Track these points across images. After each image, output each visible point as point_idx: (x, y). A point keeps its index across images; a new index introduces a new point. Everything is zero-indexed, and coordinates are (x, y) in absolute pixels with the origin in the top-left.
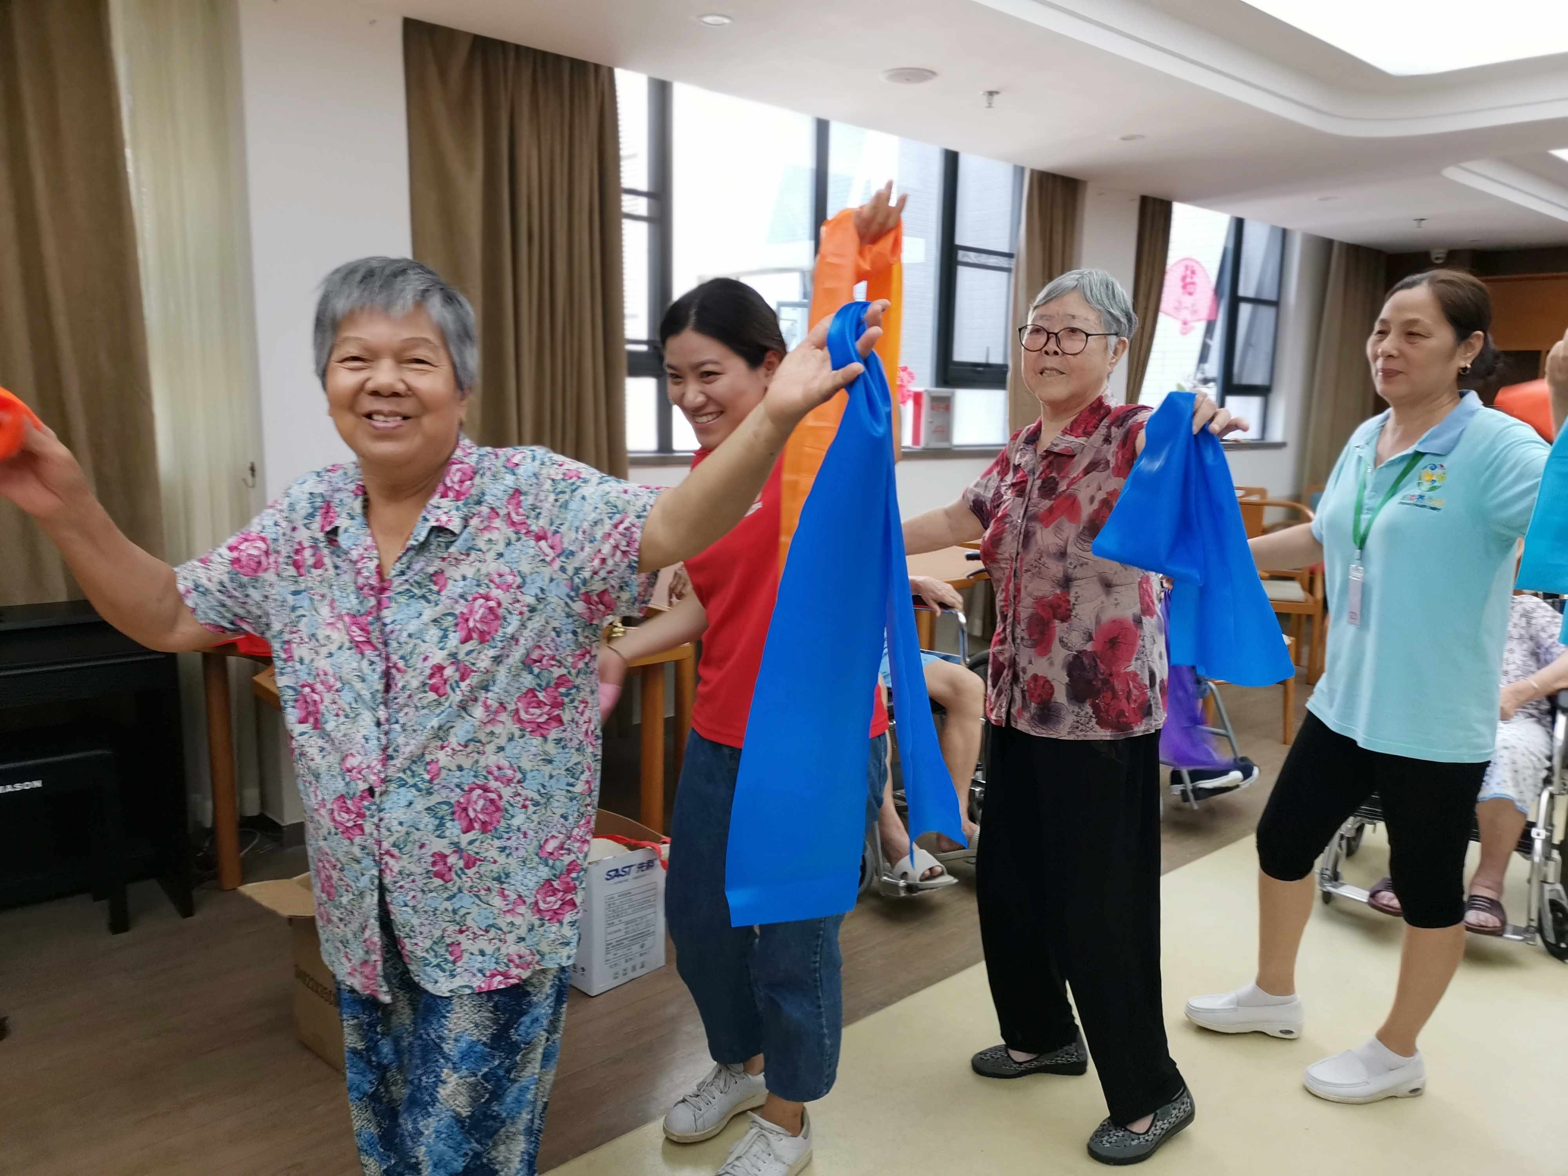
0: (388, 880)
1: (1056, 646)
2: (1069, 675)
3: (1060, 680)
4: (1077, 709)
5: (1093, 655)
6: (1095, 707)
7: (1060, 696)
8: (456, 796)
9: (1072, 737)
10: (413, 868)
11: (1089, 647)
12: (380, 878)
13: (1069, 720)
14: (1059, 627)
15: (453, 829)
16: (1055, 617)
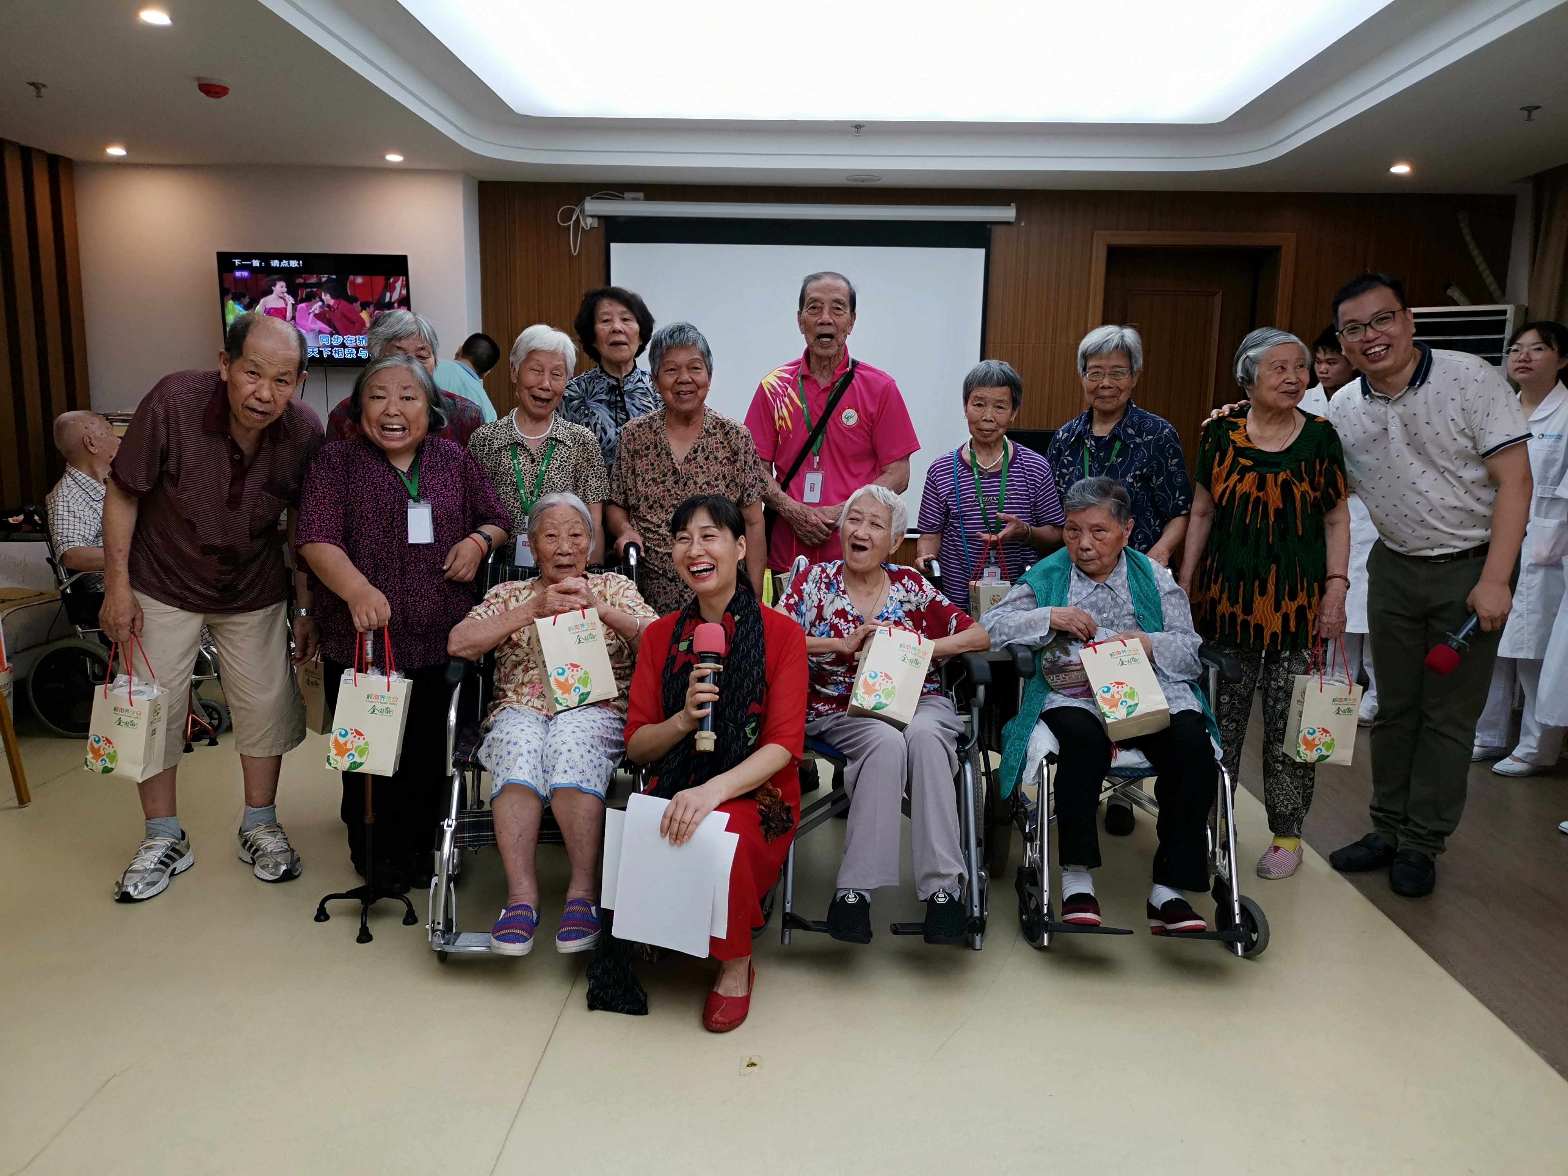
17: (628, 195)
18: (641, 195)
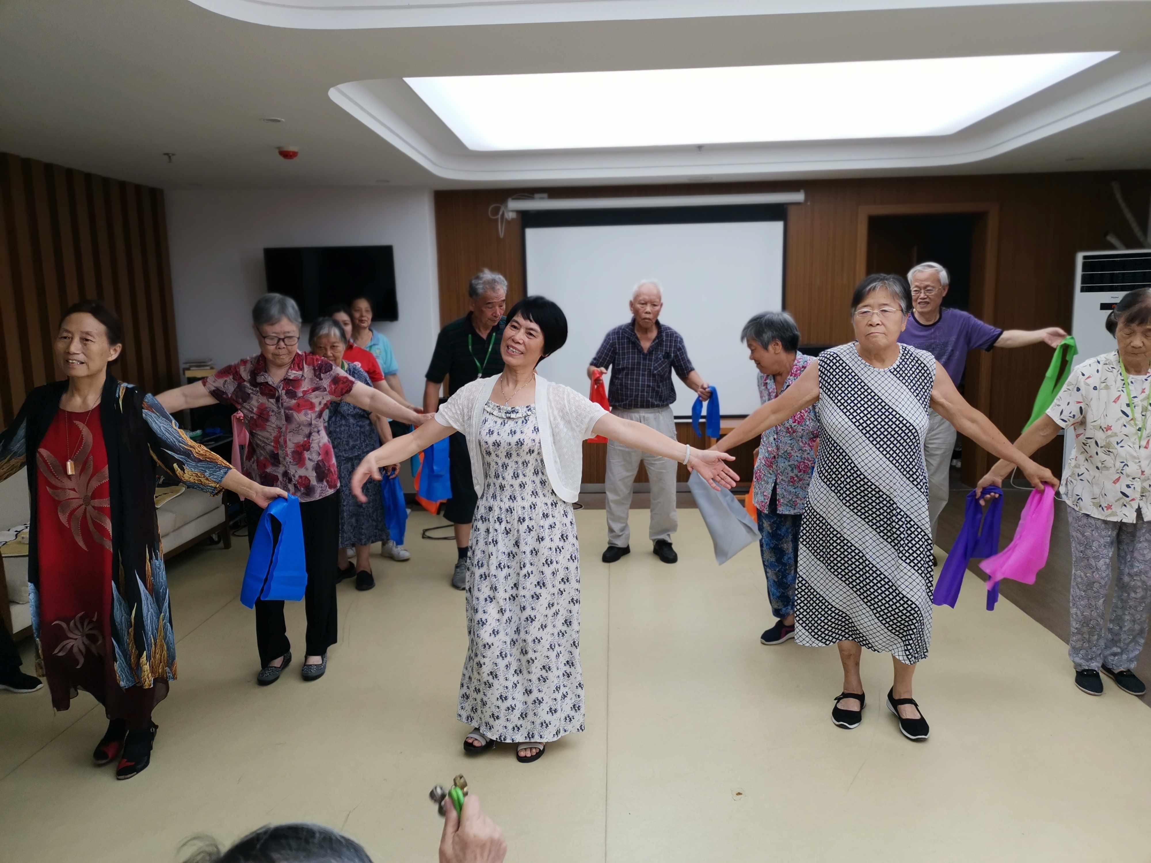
0: (778, 481)
1: (308, 462)
2: (316, 472)
3: (312, 476)
4: (321, 485)
5: (322, 461)
6: (327, 482)
7: (314, 482)
8: (796, 463)
9: (321, 498)
10: (785, 479)
11: (320, 458)
12: (776, 480)
13: (318, 491)
14: (307, 455)
15: (796, 471)
16: (304, 450)
17: (537, 196)
18: (545, 195)
